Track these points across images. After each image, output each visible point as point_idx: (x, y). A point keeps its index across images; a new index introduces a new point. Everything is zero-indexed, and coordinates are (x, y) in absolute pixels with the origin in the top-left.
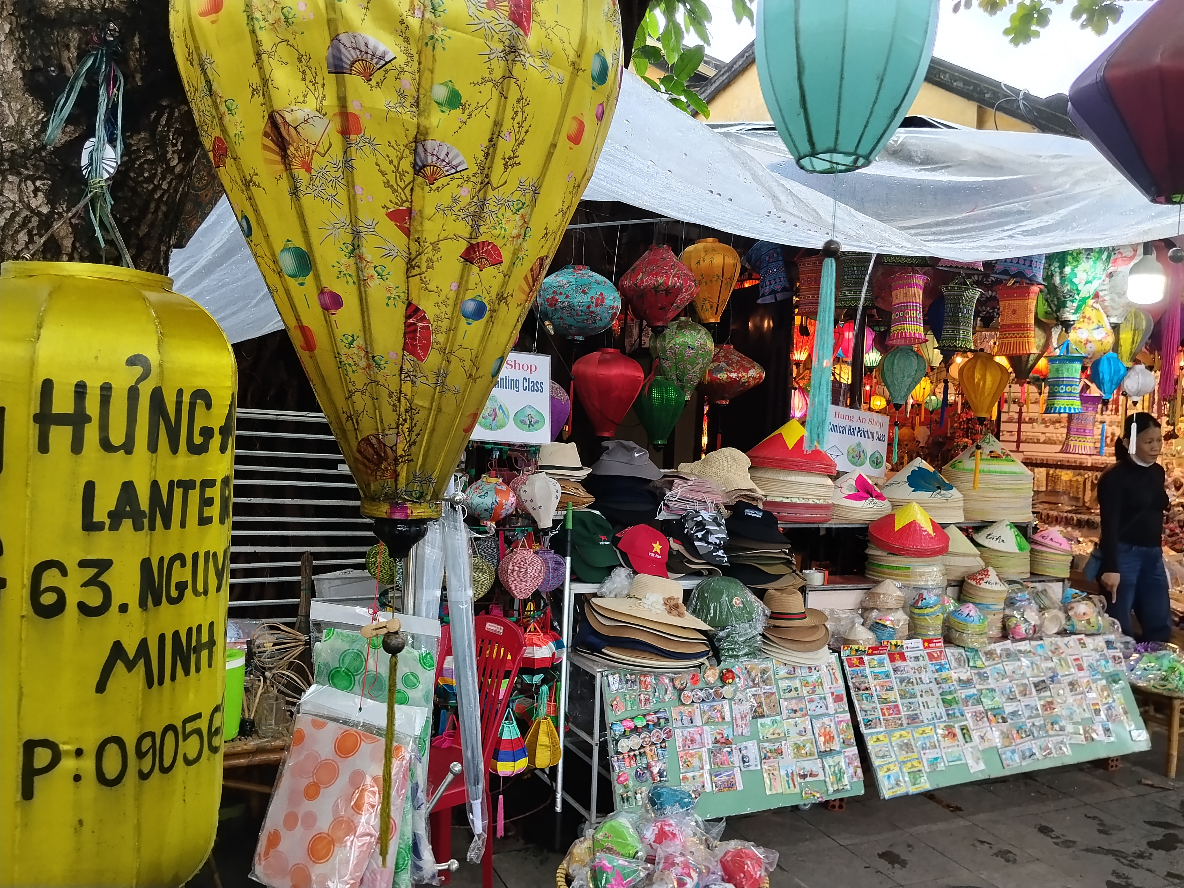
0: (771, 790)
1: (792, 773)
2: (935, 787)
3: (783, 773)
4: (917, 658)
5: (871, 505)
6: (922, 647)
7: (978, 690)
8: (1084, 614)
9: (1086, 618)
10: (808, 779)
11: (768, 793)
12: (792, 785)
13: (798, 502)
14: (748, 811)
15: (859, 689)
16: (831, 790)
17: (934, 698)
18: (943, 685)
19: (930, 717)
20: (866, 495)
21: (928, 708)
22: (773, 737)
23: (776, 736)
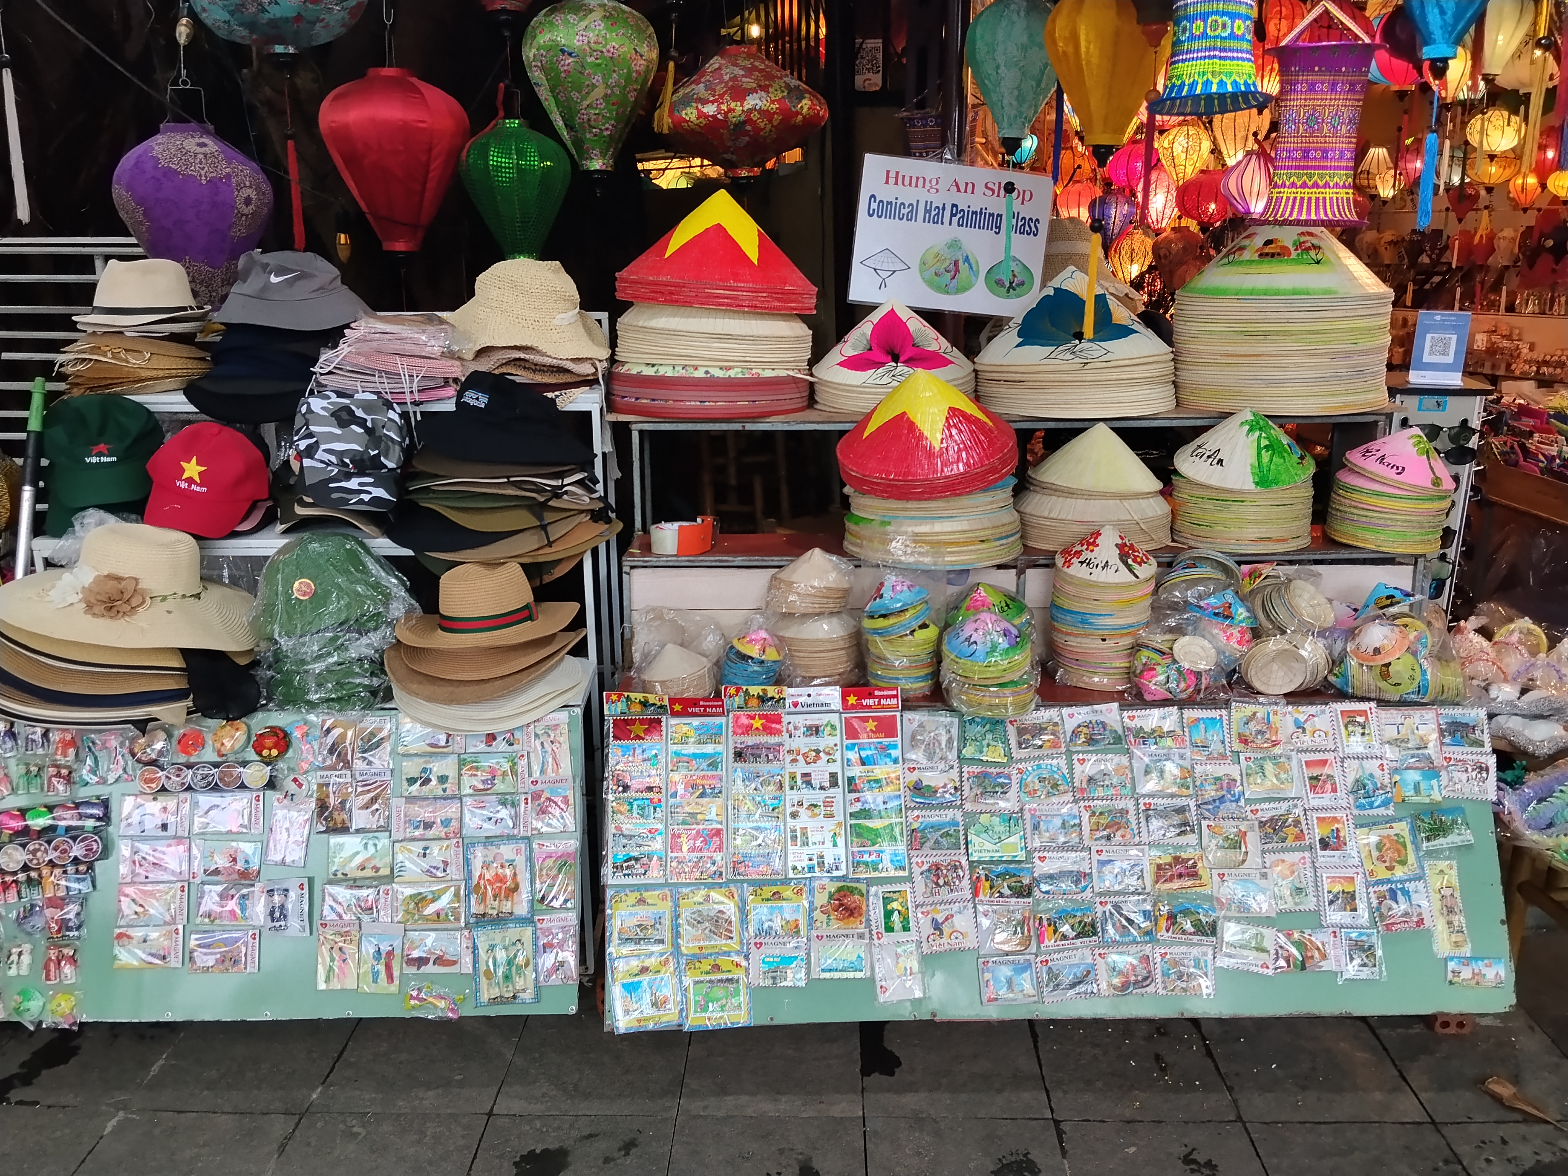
0: (327, 980)
1: (390, 954)
2: (764, 1021)
3: (369, 949)
4: (815, 730)
5: (885, 380)
6: (837, 704)
7: (965, 814)
8: (1377, 651)
9: (1381, 660)
10: (430, 968)
11: (322, 986)
12: (383, 975)
13: (670, 373)
14: (268, 1015)
15: (626, 788)
16: (485, 997)
17: (830, 824)
18: (868, 796)
19: (805, 863)
20: (883, 357)
21: (805, 844)
22: (360, 874)
23: (369, 873)
